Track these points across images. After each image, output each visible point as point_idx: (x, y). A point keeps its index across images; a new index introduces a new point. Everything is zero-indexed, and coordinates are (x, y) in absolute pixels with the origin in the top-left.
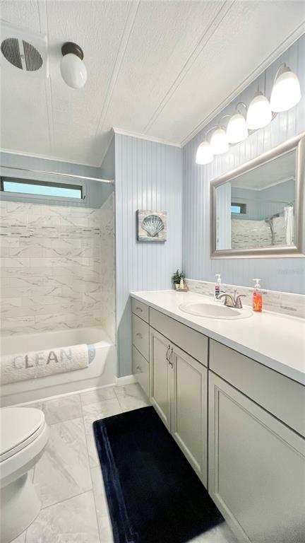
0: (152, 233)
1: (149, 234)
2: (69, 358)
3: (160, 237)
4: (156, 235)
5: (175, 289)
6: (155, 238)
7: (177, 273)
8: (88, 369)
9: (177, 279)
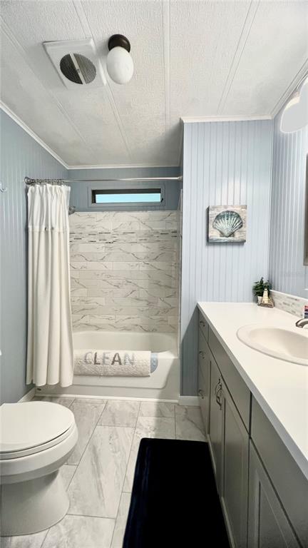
0: (226, 233)
1: (222, 234)
2: (132, 363)
3: (237, 237)
4: (232, 234)
5: (257, 301)
6: (231, 238)
7: (262, 282)
8: (149, 378)
9: (260, 289)
